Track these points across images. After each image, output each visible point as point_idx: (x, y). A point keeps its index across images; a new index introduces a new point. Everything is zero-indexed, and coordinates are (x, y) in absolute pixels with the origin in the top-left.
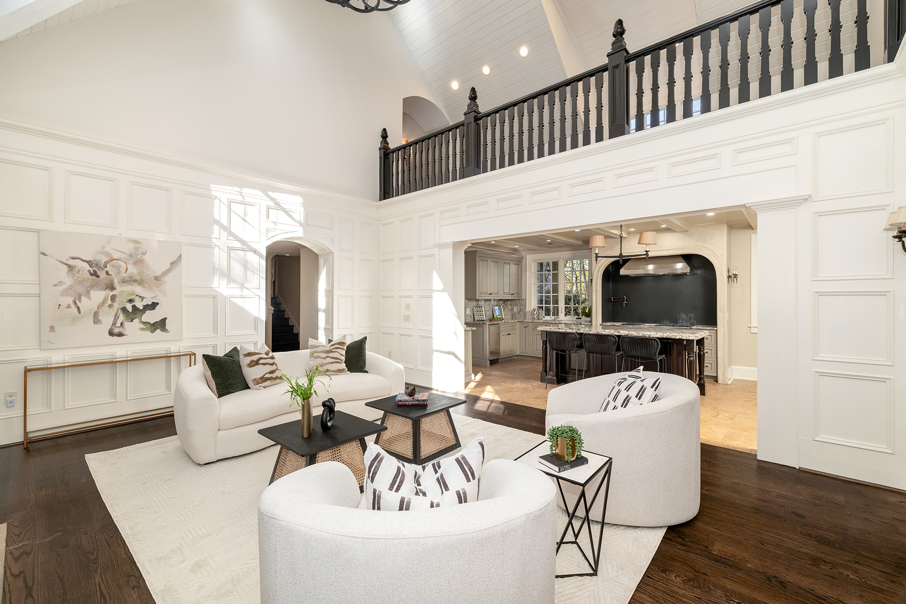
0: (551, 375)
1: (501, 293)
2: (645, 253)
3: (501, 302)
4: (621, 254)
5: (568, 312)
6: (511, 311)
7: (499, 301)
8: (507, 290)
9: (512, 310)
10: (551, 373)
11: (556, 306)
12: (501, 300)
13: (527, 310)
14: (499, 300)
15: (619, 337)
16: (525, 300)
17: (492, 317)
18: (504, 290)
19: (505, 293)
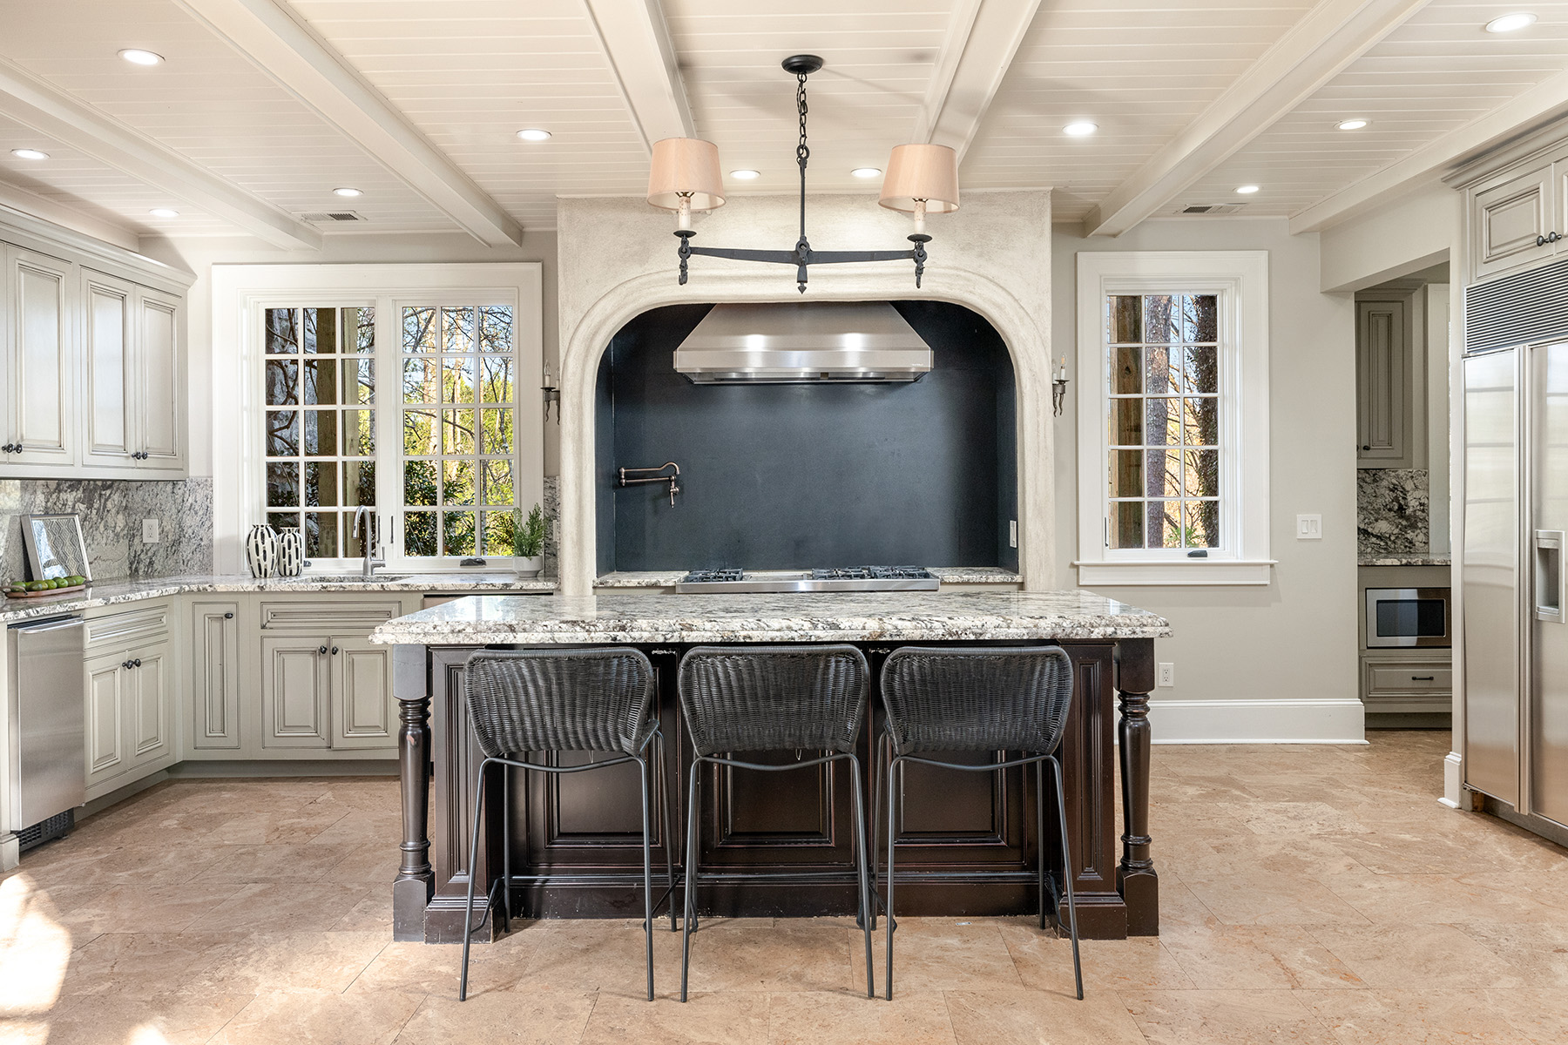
0: (460, 889)
1: (76, 443)
2: (911, 246)
3: (70, 497)
4: (803, 243)
5: (419, 540)
6: (124, 543)
7: (58, 490)
8: (109, 433)
9: (133, 532)
10: (459, 878)
11: (369, 509)
12: (75, 484)
13: (218, 533)
14: (62, 485)
15: (876, 650)
16: (207, 483)
17: (18, 572)
18: (91, 432)
19: (96, 449)
